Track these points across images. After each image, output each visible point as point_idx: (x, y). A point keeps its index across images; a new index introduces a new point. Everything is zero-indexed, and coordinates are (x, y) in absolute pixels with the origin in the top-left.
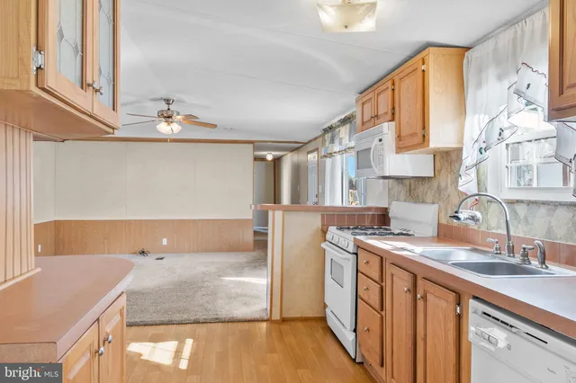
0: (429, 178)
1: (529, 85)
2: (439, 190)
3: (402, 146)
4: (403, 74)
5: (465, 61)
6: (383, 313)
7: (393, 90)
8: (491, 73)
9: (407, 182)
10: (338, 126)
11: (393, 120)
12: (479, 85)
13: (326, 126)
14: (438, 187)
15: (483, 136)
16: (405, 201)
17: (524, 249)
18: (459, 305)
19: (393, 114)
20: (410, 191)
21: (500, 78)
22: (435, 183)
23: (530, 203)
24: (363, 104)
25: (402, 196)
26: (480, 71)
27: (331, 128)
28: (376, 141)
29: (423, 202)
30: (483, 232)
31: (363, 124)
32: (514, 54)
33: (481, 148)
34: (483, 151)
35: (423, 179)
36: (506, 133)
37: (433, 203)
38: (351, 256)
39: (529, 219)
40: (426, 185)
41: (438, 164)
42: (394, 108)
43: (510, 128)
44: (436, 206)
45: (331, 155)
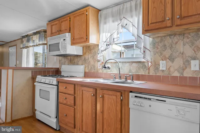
0: (80, 55)
1: (126, 24)
2: (85, 60)
3: (74, 42)
4: (76, 15)
5: (99, 14)
6: (76, 107)
7: (70, 21)
8: (111, 19)
9: (69, 57)
10: (32, 35)
11: (70, 32)
12: (105, 23)
13: (24, 35)
14: (85, 58)
15: (108, 40)
16: (68, 65)
17: (126, 76)
18: (121, 96)
19: (70, 30)
20: (71, 61)
21: (113, 21)
22: (83, 58)
23: (123, 62)
24: (52, 26)
25: (67, 63)
26: (105, 18)
27: (27, 36)
28: (62, 40)
29: (77, 64)
30: (104, 73)
31: (52, 33)
32: (120, 14)
33: (107, 44)
34: (108, 45)
35: (77, 56)
36: (115, 40)
37: (82, 65)
38: (55, 86)
39: (122, 67)
40: (79, 59)
41: (85, 51)
42: (70, 28)
43: (116, 38)
44: (84, 66)
45: (27, 47)
